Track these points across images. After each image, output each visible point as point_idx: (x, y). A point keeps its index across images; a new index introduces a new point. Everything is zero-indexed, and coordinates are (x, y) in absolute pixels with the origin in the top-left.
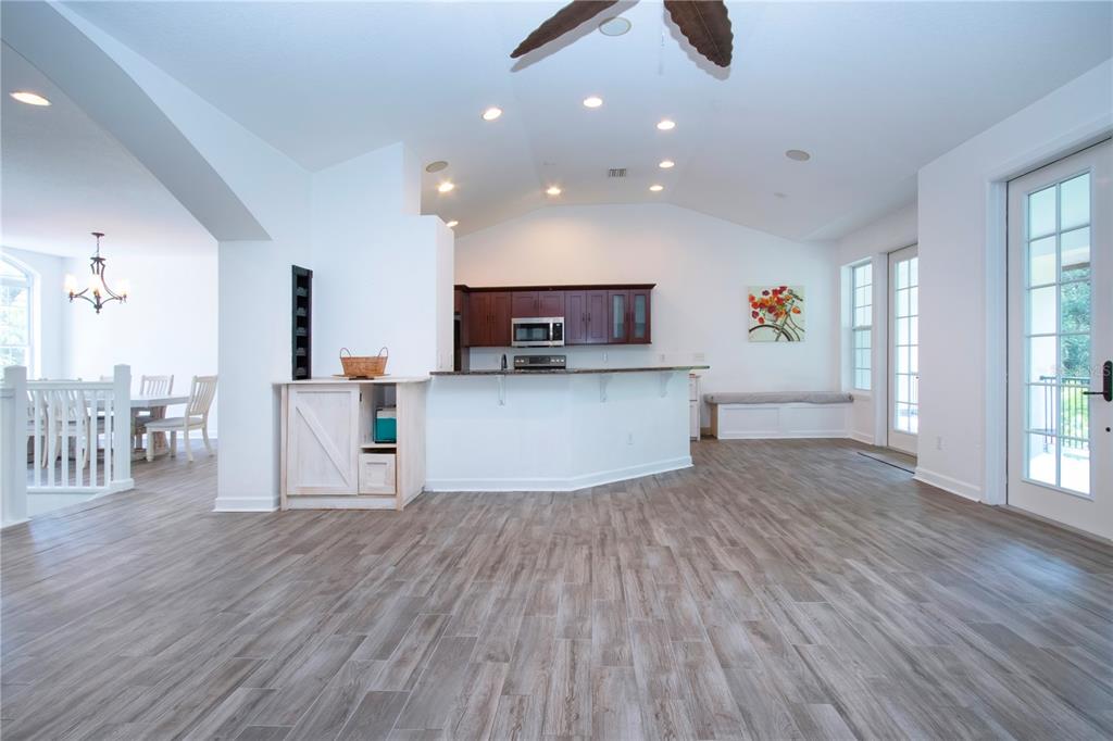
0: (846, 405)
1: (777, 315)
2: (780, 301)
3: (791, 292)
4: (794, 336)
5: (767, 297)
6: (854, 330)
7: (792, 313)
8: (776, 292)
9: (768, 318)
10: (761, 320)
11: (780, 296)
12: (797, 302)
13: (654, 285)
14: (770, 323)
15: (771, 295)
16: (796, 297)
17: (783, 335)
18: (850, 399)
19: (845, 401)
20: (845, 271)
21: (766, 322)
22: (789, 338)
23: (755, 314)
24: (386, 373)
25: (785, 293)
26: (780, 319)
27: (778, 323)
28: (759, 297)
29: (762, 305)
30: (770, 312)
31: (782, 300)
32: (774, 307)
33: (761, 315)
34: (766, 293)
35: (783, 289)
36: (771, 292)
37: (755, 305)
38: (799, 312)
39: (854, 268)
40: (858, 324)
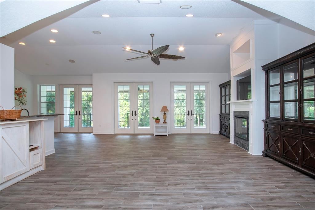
1: (20, 97)
2: (20, 92)
3: (23, 89)
4: (24, 103)
6: (41, 103)
7: (24, 96)
8: (19, 89)
10: (15, 98)
11: (20, 90)
12: (25, 93)
14: (18, 99)
15: (18, 90)
16: (25, 91)
17: (21, 103)
20: (38, 86)
22: (23, 104)
25: (22, 90)
26: (20, 98)
27: (20, 99)
30: (18, 95)
31: (21, 92)
32: (18, 93)
34: (16, 89)
35: (21, 88)
36: (18, 89)
38: (25, 96)
39: (40, 86)
40: (42, 101)
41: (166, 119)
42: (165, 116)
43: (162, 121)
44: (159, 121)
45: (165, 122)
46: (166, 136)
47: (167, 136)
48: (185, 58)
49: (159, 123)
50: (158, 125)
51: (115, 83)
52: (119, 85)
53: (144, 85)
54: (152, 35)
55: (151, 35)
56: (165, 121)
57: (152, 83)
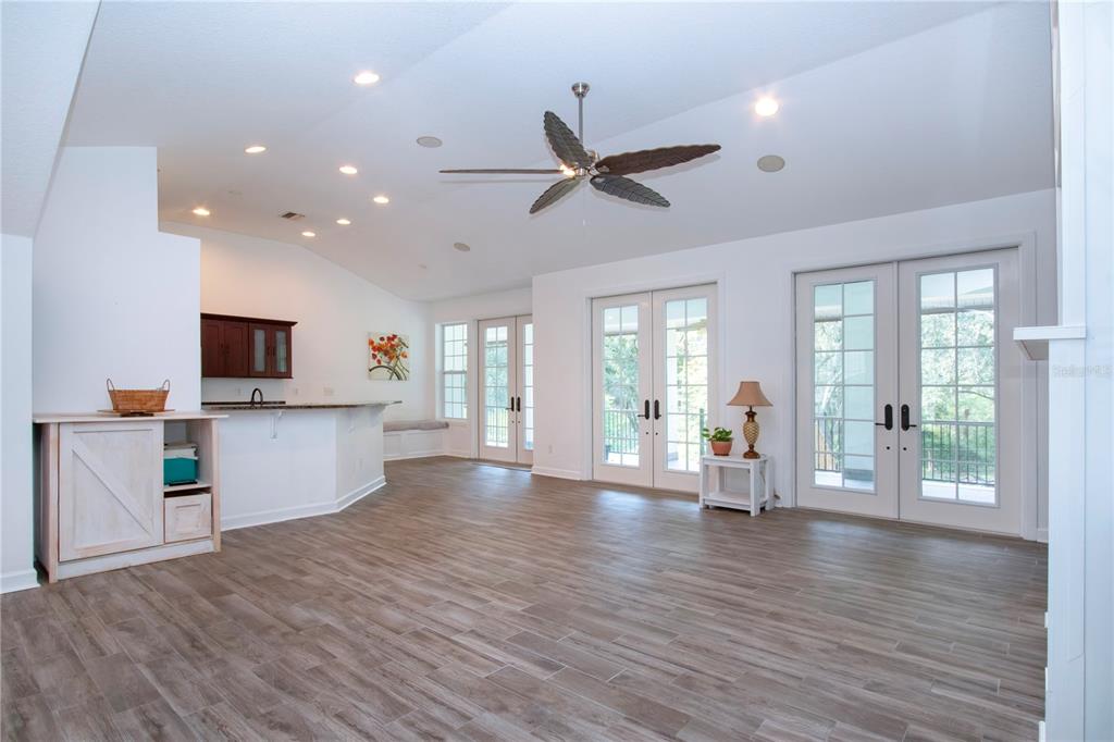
0: (444, 431)
1: (391, 358)
2: (392, 346)
3: (400, 340)
4: (402, 376)
5: (383, 343)
6: (444, 374)
7: (401, 357)
8: (389, 339)
9: (384, 360)
10: (379, 362)
11: (393, 342)
12: (405, 349)
13: (294, 323)
14: (385, 365)
15: (386, 341)
16: (404, 344)
17: (394, 375)
18: (447, 425)
19: (443, 427)
20: (438, 327)
21: (383, 364)
22: (399, 378)
23: (374, 356)
24: (166, 408)
25: (396, 340)
26: (393, 361)
27: (391, 365)
28: (377, 341)
29: (378, 349)
30: (386, 355)
31: (394, 345)
32: (387, 350)
33: (378, 357)
34: (382, 339)
35: (395, 336)
36: (386, 339)
37: (374, 349)
38: (406, 357)
39: (443, 326)
40: (447, 369)
41: (755, 439)
42: (751, 425)
43: (740, 445)
44: (729, 447)
45: (751, 454)
46: (748, 512)
47: (753, 514)
48: (717, 148)
49: (727, 455)
50: (722, 461)
51: (595, 302)
52: (608, 308)
53: (686, 299)
54: (581, 90)
55: (574, 88)
56: (751, 447)
57: (713, 286)
